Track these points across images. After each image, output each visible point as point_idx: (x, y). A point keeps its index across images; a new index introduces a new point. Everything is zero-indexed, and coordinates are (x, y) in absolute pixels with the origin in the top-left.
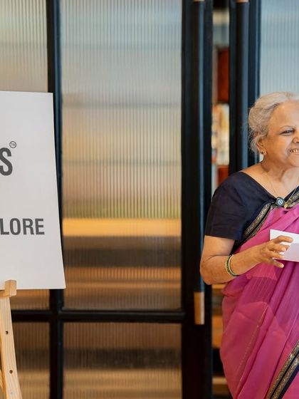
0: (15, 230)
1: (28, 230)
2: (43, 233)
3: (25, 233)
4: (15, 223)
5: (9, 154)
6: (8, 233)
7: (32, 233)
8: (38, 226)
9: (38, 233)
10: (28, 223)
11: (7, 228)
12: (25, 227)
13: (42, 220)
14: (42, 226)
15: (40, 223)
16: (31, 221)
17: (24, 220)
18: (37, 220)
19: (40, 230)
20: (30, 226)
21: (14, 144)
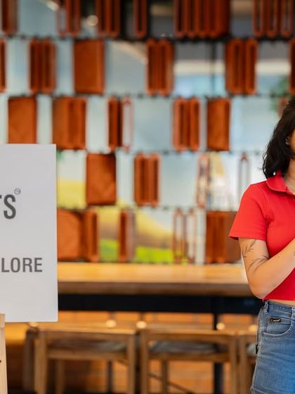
0: (15, 268)
1: (27, 268)
2: (41, 271)
3: (24, 271)
4: (15, 262)
6: (8, 271)
7: (31, 271)
8: (36, 265)
9: (36, 270)
10: (27, 262)
11: (7, 267)
12: (24, 265)
13: (40, 259)
14: (40, 264)
15: (38, 262)
16: (30, 260)
17: (24, 259)
18: (36, 259)
19: (39, 268)
20: (29, 265)
21: (19, 191)
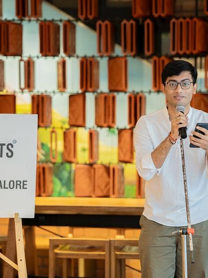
0: (12, 187)
1: (18, 186)
2: (26, 188)
3: (16, 188)
4: (12, 183)
5: (12, 147)
6: (7, 188)
7: (20, 188)
8: (24, 184)
9: (23, 188)
10: (19, 183)
11: (7, 185)
12: (17, 185)
13: (26, 181)
14: (26, 185)
15: (25, 183)
16: (20, 182)
17: (17, 181)
18: (24, 181)
19: (25, 186)
20: (19, 185)
21: (15, 141)
